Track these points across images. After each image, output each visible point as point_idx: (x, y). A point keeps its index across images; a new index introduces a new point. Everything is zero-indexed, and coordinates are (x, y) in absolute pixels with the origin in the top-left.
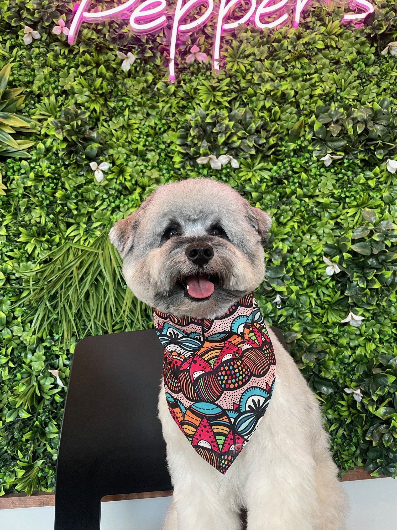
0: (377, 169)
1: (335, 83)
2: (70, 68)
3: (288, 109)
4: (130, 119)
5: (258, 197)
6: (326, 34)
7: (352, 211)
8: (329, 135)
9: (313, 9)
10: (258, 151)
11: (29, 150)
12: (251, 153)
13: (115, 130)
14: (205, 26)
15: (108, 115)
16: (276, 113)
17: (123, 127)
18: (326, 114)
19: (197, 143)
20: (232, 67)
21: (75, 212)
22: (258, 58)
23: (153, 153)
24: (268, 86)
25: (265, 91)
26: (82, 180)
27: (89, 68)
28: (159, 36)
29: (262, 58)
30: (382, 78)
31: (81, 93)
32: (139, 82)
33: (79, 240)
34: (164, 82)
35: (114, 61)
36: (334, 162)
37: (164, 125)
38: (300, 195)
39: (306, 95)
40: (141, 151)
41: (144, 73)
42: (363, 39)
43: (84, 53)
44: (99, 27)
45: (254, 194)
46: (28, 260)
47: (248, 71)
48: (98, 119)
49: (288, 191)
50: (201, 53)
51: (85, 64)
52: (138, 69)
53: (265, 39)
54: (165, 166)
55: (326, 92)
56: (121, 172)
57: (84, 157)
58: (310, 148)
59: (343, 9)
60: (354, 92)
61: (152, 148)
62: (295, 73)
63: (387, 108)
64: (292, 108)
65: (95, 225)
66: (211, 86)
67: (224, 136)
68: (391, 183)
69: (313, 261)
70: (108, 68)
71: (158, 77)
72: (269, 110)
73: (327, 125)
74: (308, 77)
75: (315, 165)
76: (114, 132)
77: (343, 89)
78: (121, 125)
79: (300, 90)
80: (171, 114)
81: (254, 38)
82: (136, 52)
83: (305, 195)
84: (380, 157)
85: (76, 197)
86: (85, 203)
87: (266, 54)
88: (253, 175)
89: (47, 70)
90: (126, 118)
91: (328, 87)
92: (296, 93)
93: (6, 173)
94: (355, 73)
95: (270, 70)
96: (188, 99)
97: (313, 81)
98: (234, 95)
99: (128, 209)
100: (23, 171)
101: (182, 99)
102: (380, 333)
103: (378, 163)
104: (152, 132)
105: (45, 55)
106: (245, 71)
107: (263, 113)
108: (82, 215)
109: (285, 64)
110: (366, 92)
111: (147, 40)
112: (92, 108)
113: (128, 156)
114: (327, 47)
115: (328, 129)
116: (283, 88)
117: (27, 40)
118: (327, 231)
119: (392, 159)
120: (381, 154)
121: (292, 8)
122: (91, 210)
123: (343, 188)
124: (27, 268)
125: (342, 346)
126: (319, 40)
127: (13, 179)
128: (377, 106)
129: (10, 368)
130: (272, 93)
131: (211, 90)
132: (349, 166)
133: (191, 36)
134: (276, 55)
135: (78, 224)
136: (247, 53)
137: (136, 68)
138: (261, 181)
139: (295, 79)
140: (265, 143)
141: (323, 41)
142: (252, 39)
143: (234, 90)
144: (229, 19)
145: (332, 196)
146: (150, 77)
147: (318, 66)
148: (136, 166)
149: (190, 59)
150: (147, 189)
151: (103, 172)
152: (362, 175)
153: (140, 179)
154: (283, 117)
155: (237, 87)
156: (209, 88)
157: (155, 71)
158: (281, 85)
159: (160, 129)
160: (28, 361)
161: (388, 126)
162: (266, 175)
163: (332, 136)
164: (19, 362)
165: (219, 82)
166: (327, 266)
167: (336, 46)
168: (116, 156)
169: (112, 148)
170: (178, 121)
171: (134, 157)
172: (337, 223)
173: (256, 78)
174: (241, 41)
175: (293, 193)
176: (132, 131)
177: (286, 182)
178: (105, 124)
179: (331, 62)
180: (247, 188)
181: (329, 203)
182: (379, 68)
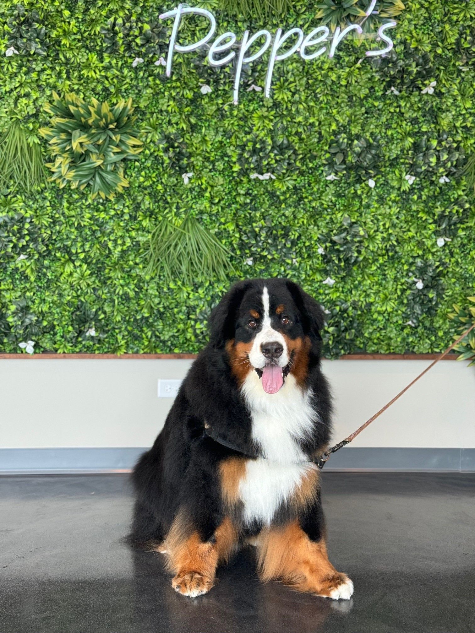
0: (363, 185)
4: (206, 135)
5: (284, 199)
11: (140, 153)
12: (283, 172)
15: (190, 130)
16: (304, 139)
20: (279, 97)
21: (170, 201)
22: (298, 88)
27: (178, 90)
29: (301, 89)
31: (174, 115)
32: (212, 105)
33: (172, 219)
34: (229, 104)
40: (212, 161)
41: (217, 96)
44: (186, 55)
45: (282, 198)
46: (143, 231)
47: (290, 101)
48: (184, 134)
49: (304, 195)
51: (175, 88)
54: (227, 173)
56: (200, 178)
57: (178, 168)
67: (267, 160)
68: (371, 195)
70: (191, 89)
73: (335, 154)
76: (194, 144)
82: (213, 85)
83: (314, 200)
84: (364, 178)
89: (149, 91)
90: (203, 133)
91: (342, 121)
93: (126, 169)
94: (363, 110)
100: (136, 170)
101: (240, 119)
102: (343, 287)
103: (364, 181)
104: (220, 146)
105: (147, 78)
106: (287, 101)
107: (295, 137)
109: (316, 95)
111: (220, 72)
112: (181, 128)
113: (203, 162)
114: (349, 84)
115: (334, 158)
116: (311, 121)
117: (134, 65)
118: (324, 224)
119: (372, 179)
123: (338, 197)
124: (142, 236)
125: (320, 294)
127: (131, 176)
128: (371, 141)
129: (136, 292)
130: (303, 123)
133: (252, 66)
135: (171, 208)
138: (288, 188)
140: (293, 163)
145: (331, 201)
146: (220, 101)
147: (339, 101)
148: (209, 172)
149: (250, 89)
150: (215, 189)
151: (189, 178)
156: (261, 116)
160: (145, 288)
164: (141, 288)
165: (267, 111)
166: (318, 248)
167: (356, 82)
168: (195, 163)
169: (193, 156)
170: (237, 137)
171: (207, 164)
172: (331, 219)
173: (294, 109)
174: (288, 72)
175: (306, 197)
176: (206, 144)
177: (304, 190)
178: (189, 138)
179: (349, 97)
180: (278, 193)
181: (328, 206)
182: (382, 104)
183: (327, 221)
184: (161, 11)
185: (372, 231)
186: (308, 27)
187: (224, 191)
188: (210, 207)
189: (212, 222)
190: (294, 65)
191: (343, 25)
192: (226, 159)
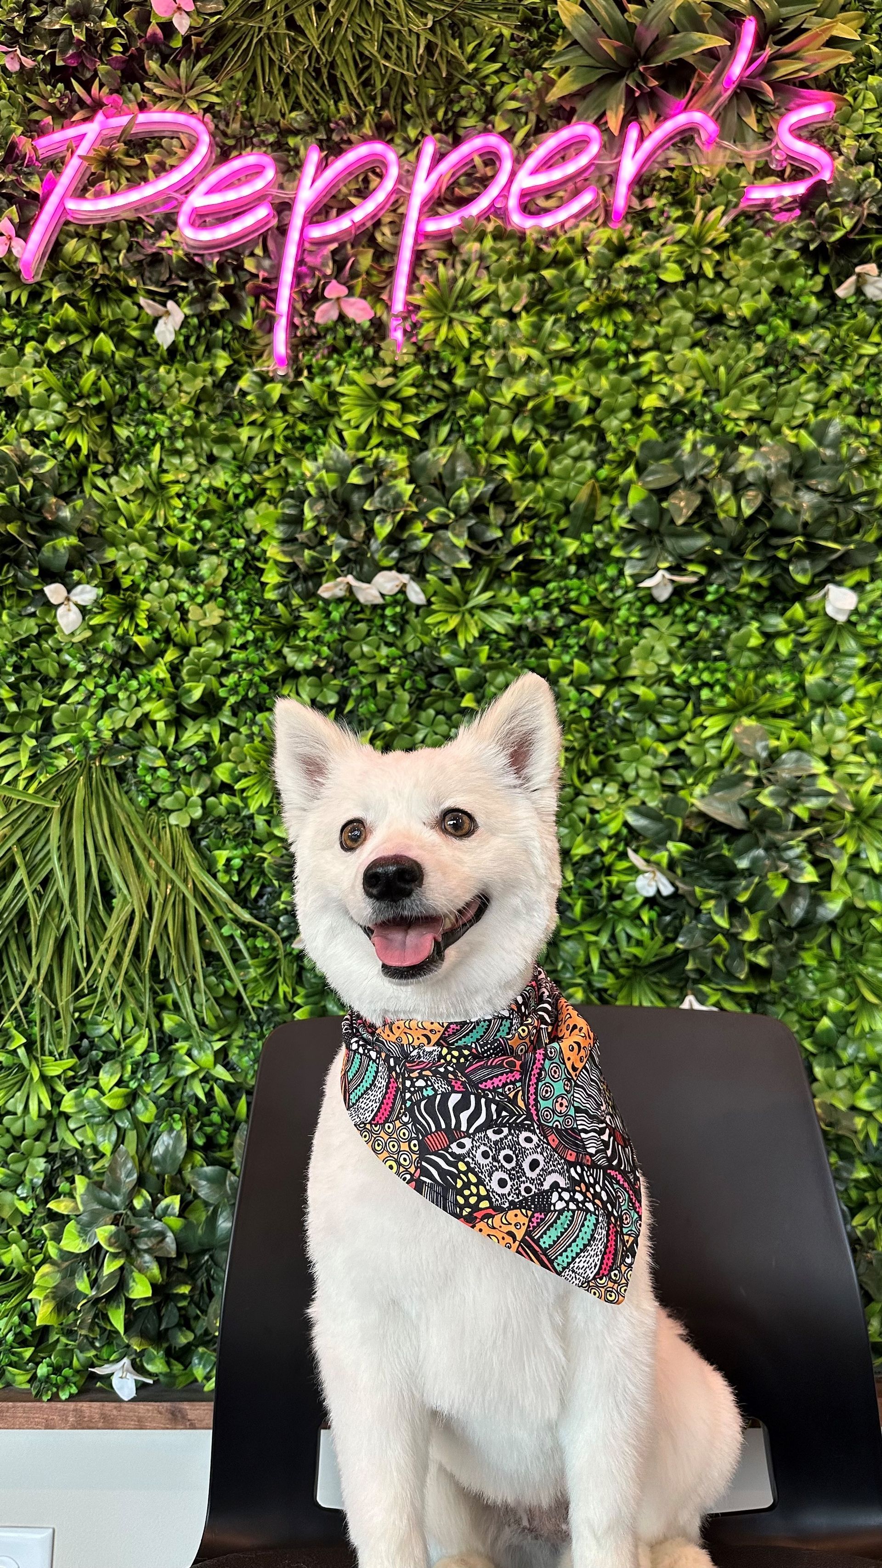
0: (797, 611)
1: (703, 375)
2: (26, 340)
3: (571, 445)
4: (165, 471)
5: (471, 678)
6: (692, 243)
7: (714, 725)
8: (666, 520)
9: (668, 173)
10: (476, 559)
12: (458, 566)
13: (125, 499)
14: (377, 224)
15: (109, 459)
16: (537, 457)
17: (144, 491)
18: (666, 462)
19: (326, 538)
20: (437, 331)
21: (12, 707)
22: (505, 307)
23: (215, 559)
24: (520, 387)
25: (514, 398)
26: (30, 627)
27: (73, 339)
28: (252, 254)
29: (517, 309)
30: (832, 362)
31: (44, 405)
32: (195, 374)
33: (16, 778)
34: (257, 374)
35: (136, 320)
36: (679, 591)
37: (246, 487)
38: (580, 677)
39: (621, 408)
40: (184, 554)
41: (208, 349)
42: (793, 255)
43: (62, 300)
44: (106, 235)
45: (461, 673)
47: (474, 343)
48: (82, 471)
49: (553, 663)
50: (352, 300)
51: (63, 329)
52: (192, 341)
53: (527, 259)
54: (243, 595)
55: (674, 400)
56: (129, 609)
57: (35, 572)
58: (617, 553)
59: (752, 169)
60: (749, 402)
61: (214, 545)
62: (598, 351)
63: (835, 445)
64: (584, 443)
65: (57, 741)
66: (374, 386)
67: (389, 520)
68: (836, 650)
69: (599, 852)
70: (120, 339)
71: (244, 359)
72: (523, 448)
73: (664, 493)
74: (632, 359)
75: (629, 596)
76: (121, 503)
77: (723, 392)
78: (140, 485)
79: (608, 394)
80: (271, 458)
81: (501, 253)
82: (188, 299)
83: (594, 679)
84: (802, 579)
85: (17, 668)
86: (38, 685)
87: (524, 300)
88: (463, 622)
90: (154, 466)
91: (680, 388)
92: (597, 401)
94: (760, 349)
95: (534, 340)
96: (316, 418)
97: (644, 371)
98: (434, 408)
99: (138, 704)
101: (303, 418)
103: (800, 594)
104: (216, 504)
106: (466, 344)
107: (505, 457)
108: (28, 714)
109: (573, 323)
110: (786, 401)
111: (220, 267)
112: (69, 443)
113: (153, 566)
114: (692, 278)
115: (665, 505)
116: (562, 390)
118: (645, 772)
119: (839, 584)
120: (804, 571)
121: (609, 170)
122: (47, 703)
123: (695, 660)
126: (668, 259)
128: (807, 441)
130: (530, 405)
131: (374, 395)
132: (719, 601)
133: (334, 253)
134: (552, 302)
135: (19, 736)
136: (476, 295)
137: (187, 339)
138: (484, 635)
139: (599, 364)
140: (500, 539)
141: (680, 262)
142: (495, 257)
143: (436, 393)
144: (441, 205)
145: (670, 680)
146: (222, 362)
147: (662, 330)
148: (167, 593)
149: (325, 314)
150: (194, 650)
151: (81, 608)
152: (755, 625)
153: (176, 628)
154: (556, 468)
155: (445, 386)
156: (369, 391)
157: (236, 345)
158: (554, 384)
159: (236, 496)
161: (835, 494)
162: (498, 623)
163: (672, 522)
165: (394, 374)
166: (634, 871)
167: (718, 275)
168: (122, 567)
169: (113, 544)
170: (285, 477)
171: (167, 569)
172: (677, 753)
173: (491, 363)
174: (466, 264)
175: (566, 671)
176: (167, 501)
177: (550, 642)
178: (100, 483)
179: (697, 318)
180: (446, 656)
181: (660, 699)
182: (828, 335)
183: (660, 762)
184: (34, 130)
185: (866, 789)
186: (527, 135)
187: (226, 656)
188: (176, 723)
189: (178, 777)
190: (489, 243)
191: (647, 119)
192: (240, 543)
